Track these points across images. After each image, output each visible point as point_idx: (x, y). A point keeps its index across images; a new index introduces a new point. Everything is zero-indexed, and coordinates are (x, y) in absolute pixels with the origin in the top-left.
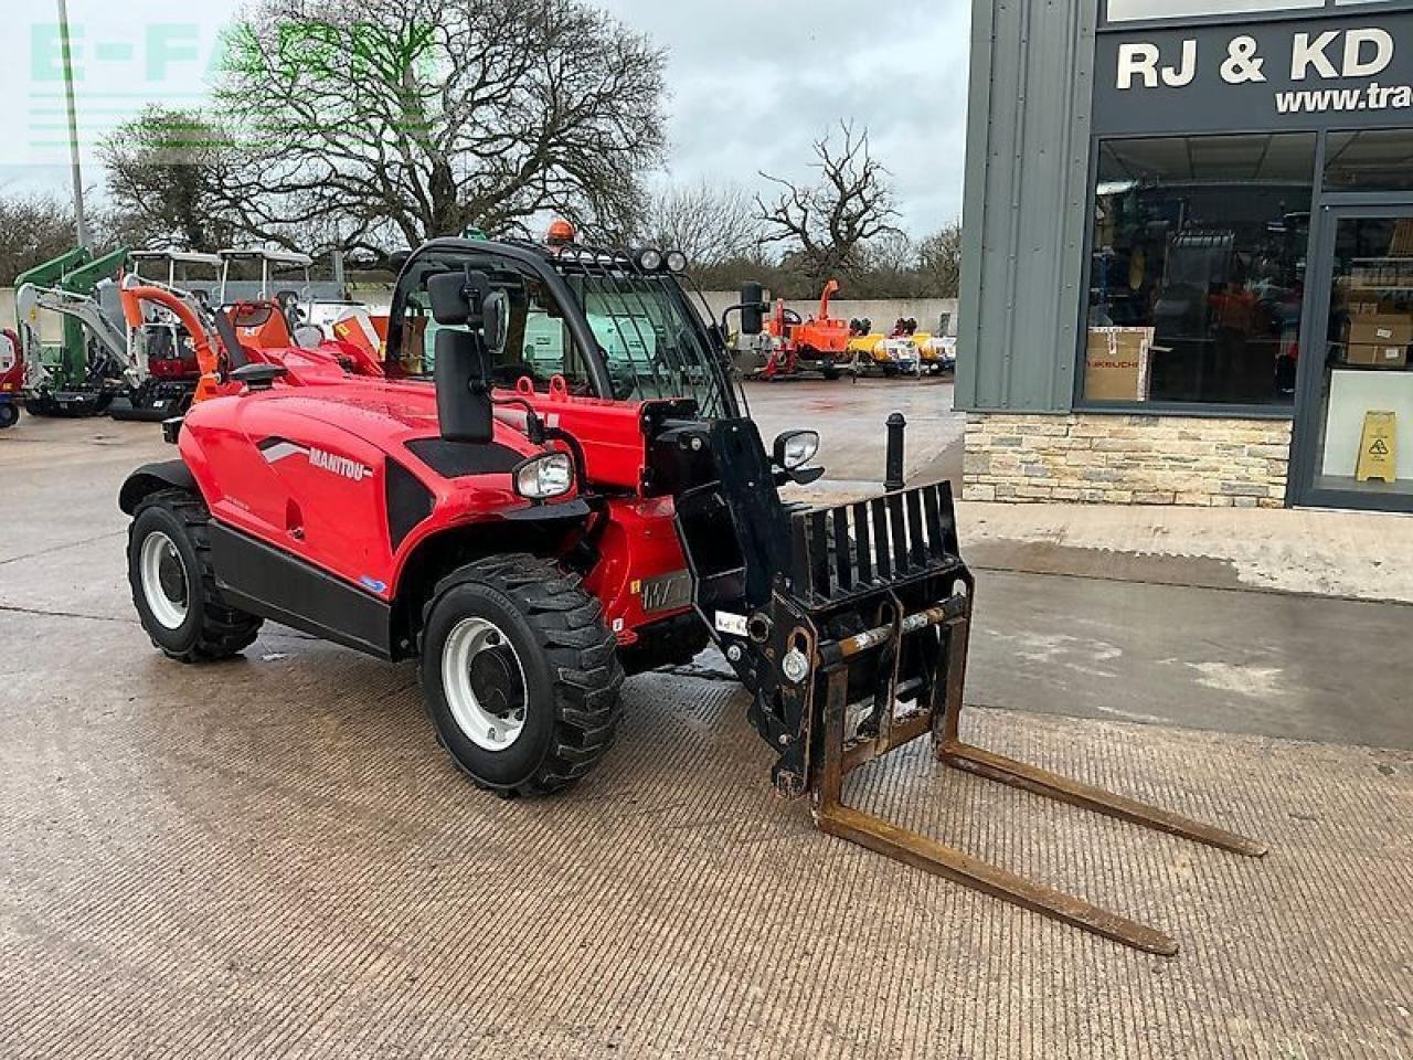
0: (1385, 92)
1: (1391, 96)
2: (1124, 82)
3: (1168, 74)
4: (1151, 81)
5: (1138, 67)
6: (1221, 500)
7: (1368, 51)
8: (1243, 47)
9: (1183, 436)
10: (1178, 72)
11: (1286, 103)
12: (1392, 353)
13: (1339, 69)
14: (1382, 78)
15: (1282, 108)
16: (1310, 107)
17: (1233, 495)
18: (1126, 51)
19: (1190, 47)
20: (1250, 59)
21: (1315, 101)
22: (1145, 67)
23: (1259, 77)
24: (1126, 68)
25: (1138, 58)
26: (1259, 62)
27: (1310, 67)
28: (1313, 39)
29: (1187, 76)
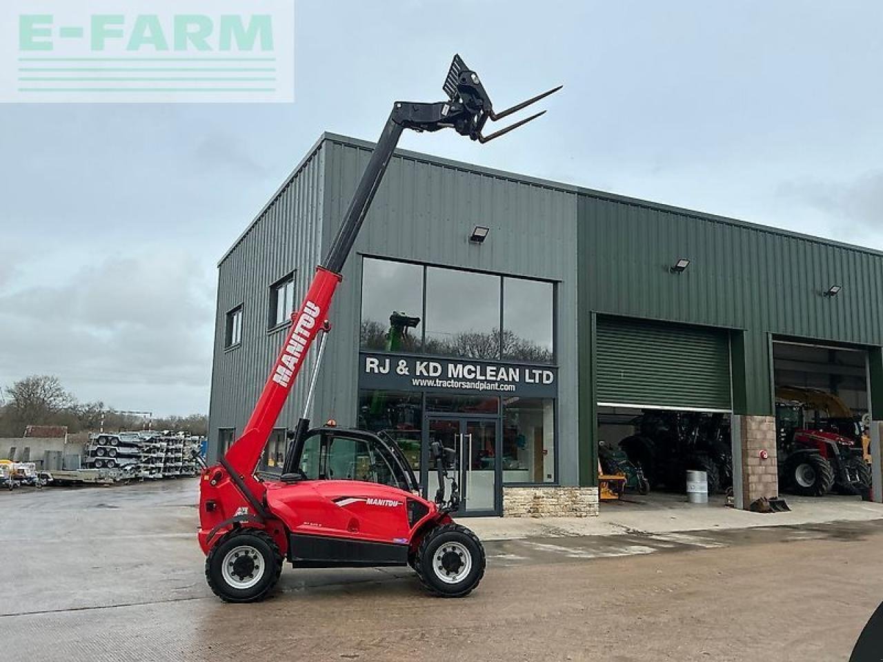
0: (441, 382)
1: (442, 383)
2: (368, 370)
3: (381, 369)
4: (376, 371)
5: (372, 365)
7: (435, 370)
8: (403, 363)
10: (384, 369)
11: (415, 382)
13: (428, 373)
14: (440, 378)
15: (414, 384)
16: (422, 384)
18: (369, 360)
19: (387, 361)
20: (405, 367)
21: (423, 383)
22: (374, 366)
23: (407, 373)
24: (369, 366)
25: (372, 363)
26: (407, 369)
27: (421, 372)
28: (421, 363)
29: (387, 371)
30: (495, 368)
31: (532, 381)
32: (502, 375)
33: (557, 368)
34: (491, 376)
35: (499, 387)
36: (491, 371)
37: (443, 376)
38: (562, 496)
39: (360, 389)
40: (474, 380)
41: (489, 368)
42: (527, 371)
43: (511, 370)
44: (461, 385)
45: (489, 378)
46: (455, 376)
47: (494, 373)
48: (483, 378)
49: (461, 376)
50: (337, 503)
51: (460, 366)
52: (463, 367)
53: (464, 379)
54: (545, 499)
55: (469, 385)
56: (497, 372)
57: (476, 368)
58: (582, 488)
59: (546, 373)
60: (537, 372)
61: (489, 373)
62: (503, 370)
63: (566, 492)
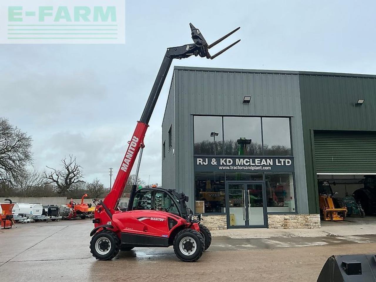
0: (232, 167)
2: (198, 164)
3: (204, 163)
4: (202, 164)
5: (200, 162)
6: (218, 229)
7: (230, 162)
8: (214, 160)
9: (211, 218)
10: (205, 163)
11: (220, 168)
12: (232, 205)
13: (226, 163)
14: (232, 165)
15: (220, 169)
17: (220, 228)
18: (198, 159)
19: (207, 159)
20: (215, 162)
21: (224, 168)
23: (216, 164)
24: (198, 162)
25: (200, 160)
26: (216, 162)
27: (223, 163)
28: (223, 160)
29: (207, 163)
30: (260, 160)
31: (280, 164)
32: (264, 162)
33: (293, 158)
34: (258, 163)
35: (262, 168)
36: (258, 161)
37: (234, 164)
38: (300, 219)
39: (195, 172)
40: (250, 165)
41: (256, 160)
42: (277, 160)
43: (268, 160)
44: (243, 168)
45: (257, 164)
46: (240, 164)
47: (259, 162)
48: (254, 164)
49: (242, 164)
50: (139, 220)
51: (242, 160)
52: (243, 160)
53: (244, 165)
54: (290, 220)
55: (247, 168)
56: (261, 161)
57: (250, 160)
58: (310, 215)
59: (287, 160)
60: (282, 160)
61: (256, 162)
62: (264, 160)
63: (302, 217)
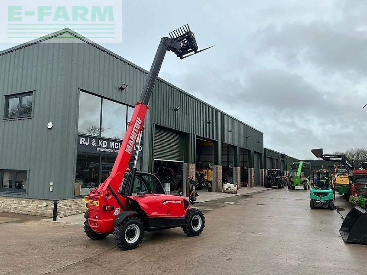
1: (107, 150)
2: (81, 143)
3: (86, 143)
4: (84, 144)
5: (82, 141)
7: (105, 144)
8: (94, 141)
11: (98, 149)
13: (103, 145)
14: (107, 148)
18: (81, 139)
19: (88, 139)
21: (101, 149)
22: (83, 141)
23: (95, 145)
24: (81, 141)
25: (83, 140)
26: (95, 143)
27: (100, 145)
28: (100, 141)
29: (88, 144)
31: (135, 150)
33: (143, 145)
39: (78, 152)
40: (118, 149)
44: (114, 151)
46: (112, 147)
49: (114, 147)
50: (163, 203)
51: (113, 143)
52: (115, 143)
53: (115, 149)
55: (116, 151)
57: (118, 143)
60: (137, 146)
